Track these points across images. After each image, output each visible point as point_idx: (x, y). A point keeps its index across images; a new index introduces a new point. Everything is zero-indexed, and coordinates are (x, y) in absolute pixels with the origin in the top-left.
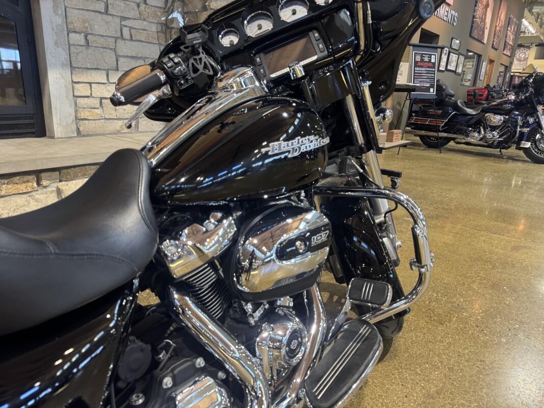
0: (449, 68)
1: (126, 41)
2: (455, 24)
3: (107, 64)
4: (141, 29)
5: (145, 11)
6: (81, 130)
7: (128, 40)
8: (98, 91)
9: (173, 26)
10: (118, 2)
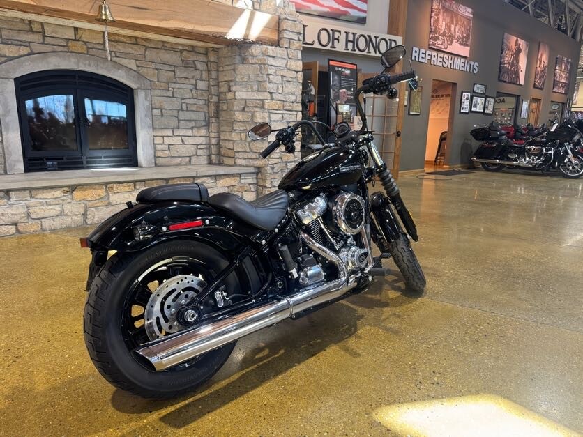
0: (473, 109)
2: (475, 72)
3: (173, 125)
4: (193, 104)
5: (196, 93)
6: (157, 162)
7: (185, 111)
8: (167, 141)
9: (212, 101)
10: (180, 90)
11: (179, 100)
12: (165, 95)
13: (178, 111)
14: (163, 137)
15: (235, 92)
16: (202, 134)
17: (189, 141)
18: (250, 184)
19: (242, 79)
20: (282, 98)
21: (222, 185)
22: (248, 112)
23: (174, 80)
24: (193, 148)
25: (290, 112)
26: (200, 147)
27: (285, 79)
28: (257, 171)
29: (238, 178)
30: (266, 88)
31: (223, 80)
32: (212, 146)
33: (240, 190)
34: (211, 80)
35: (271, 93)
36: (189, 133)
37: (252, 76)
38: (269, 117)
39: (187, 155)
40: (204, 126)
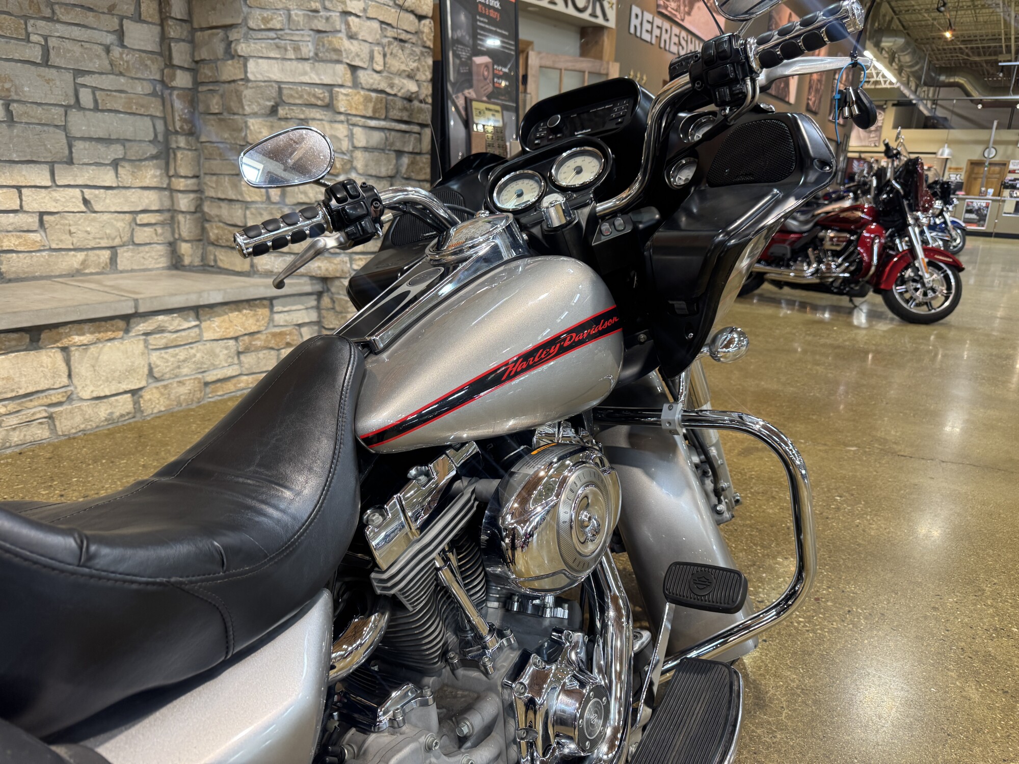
1: (87, 113)
3: (51, 152)
4: (116, 91)
5: (122, 58)
7: (90, 110)
8: (35, 201)
9: (174, 84)
10: (68, 45)
11: (69, 77)
12: (17, 56)
13: (67, 108)
14: (19, 188)
15: (246, 59)
16: (147, 182)
17: (106, 201)
18: (300, 325)
19: (265, 20)
20: (383, 86)
21: (216, 336)
22: (286, 119)
23: (47, 12)
24: (122, 224)
25: (403, 127)
26: (143, 218)
27: (390, 33)
28: (318, 287)
29: (266, 311)
30: (337, 51)
31: (204, 26)
32: (181, 218)
33: (272, 344)
34: (170, 22)
35: (354, 68)
36: (107, 177)
37: (298, 15)
38: (351, 136)
39: (104, 243)
40: (153, 157)
